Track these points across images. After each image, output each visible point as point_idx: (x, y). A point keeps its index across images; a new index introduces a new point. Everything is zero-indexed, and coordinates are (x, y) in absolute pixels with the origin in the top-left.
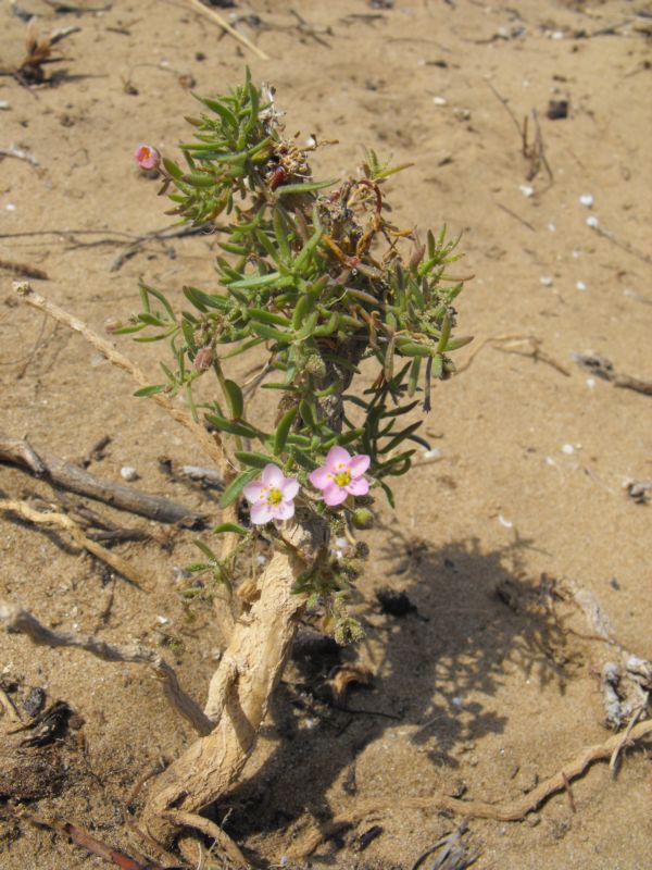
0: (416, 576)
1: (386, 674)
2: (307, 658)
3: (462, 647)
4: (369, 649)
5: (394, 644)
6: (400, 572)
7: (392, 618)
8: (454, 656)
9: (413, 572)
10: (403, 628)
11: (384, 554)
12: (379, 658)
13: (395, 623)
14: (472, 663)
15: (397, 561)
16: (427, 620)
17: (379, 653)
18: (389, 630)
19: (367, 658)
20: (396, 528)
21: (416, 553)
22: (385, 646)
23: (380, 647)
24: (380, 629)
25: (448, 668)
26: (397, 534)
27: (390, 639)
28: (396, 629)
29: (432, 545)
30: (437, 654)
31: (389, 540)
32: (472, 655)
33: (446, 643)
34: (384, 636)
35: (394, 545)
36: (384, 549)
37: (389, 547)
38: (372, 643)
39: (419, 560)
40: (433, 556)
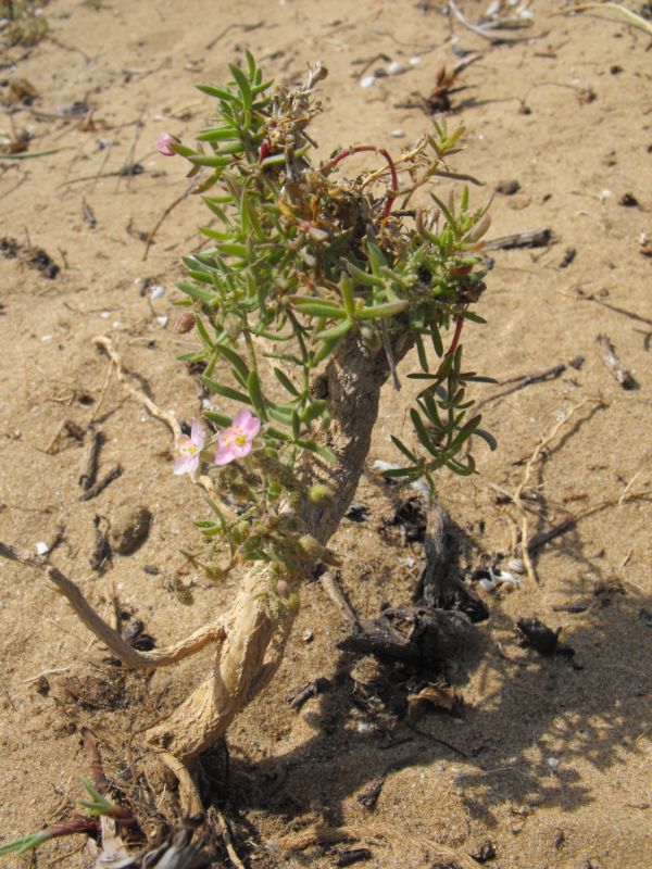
0: (595, 619)
1: (489, 708)
2: (398, 665)
3: (604, 706)
4: (484, 678)
5: (519, 681)
6: (575, 610)
7: (536, 654)
8: (585, 714)
9: (592, 613)
10: (543, 669)
11: (567, 587)
12: (489, 691)
13: (536, 661)
14: (603, 729)
15: (577, 597)
16: (578, 668)
17: (494, 685)
18: (523, 666)
19: (477, 686)
20: (600, 563)
21: (607, 594)
22: (507, 681)
23: (498, 679)
24: (511, 662)
25: (570, 725)
26: (594, 569)
27: (518, 675)
28: (533, 668)
29: (636, 591)
30: (565, 706)
31: (580, 573)
32: (607, 720)
33: (586, 698)
34: (512, 671)
35: (583, 580)
36: (570, 582)
37: (576, 579)
38: (493, 672)
39: (606, 603)
40: (631, 602)
